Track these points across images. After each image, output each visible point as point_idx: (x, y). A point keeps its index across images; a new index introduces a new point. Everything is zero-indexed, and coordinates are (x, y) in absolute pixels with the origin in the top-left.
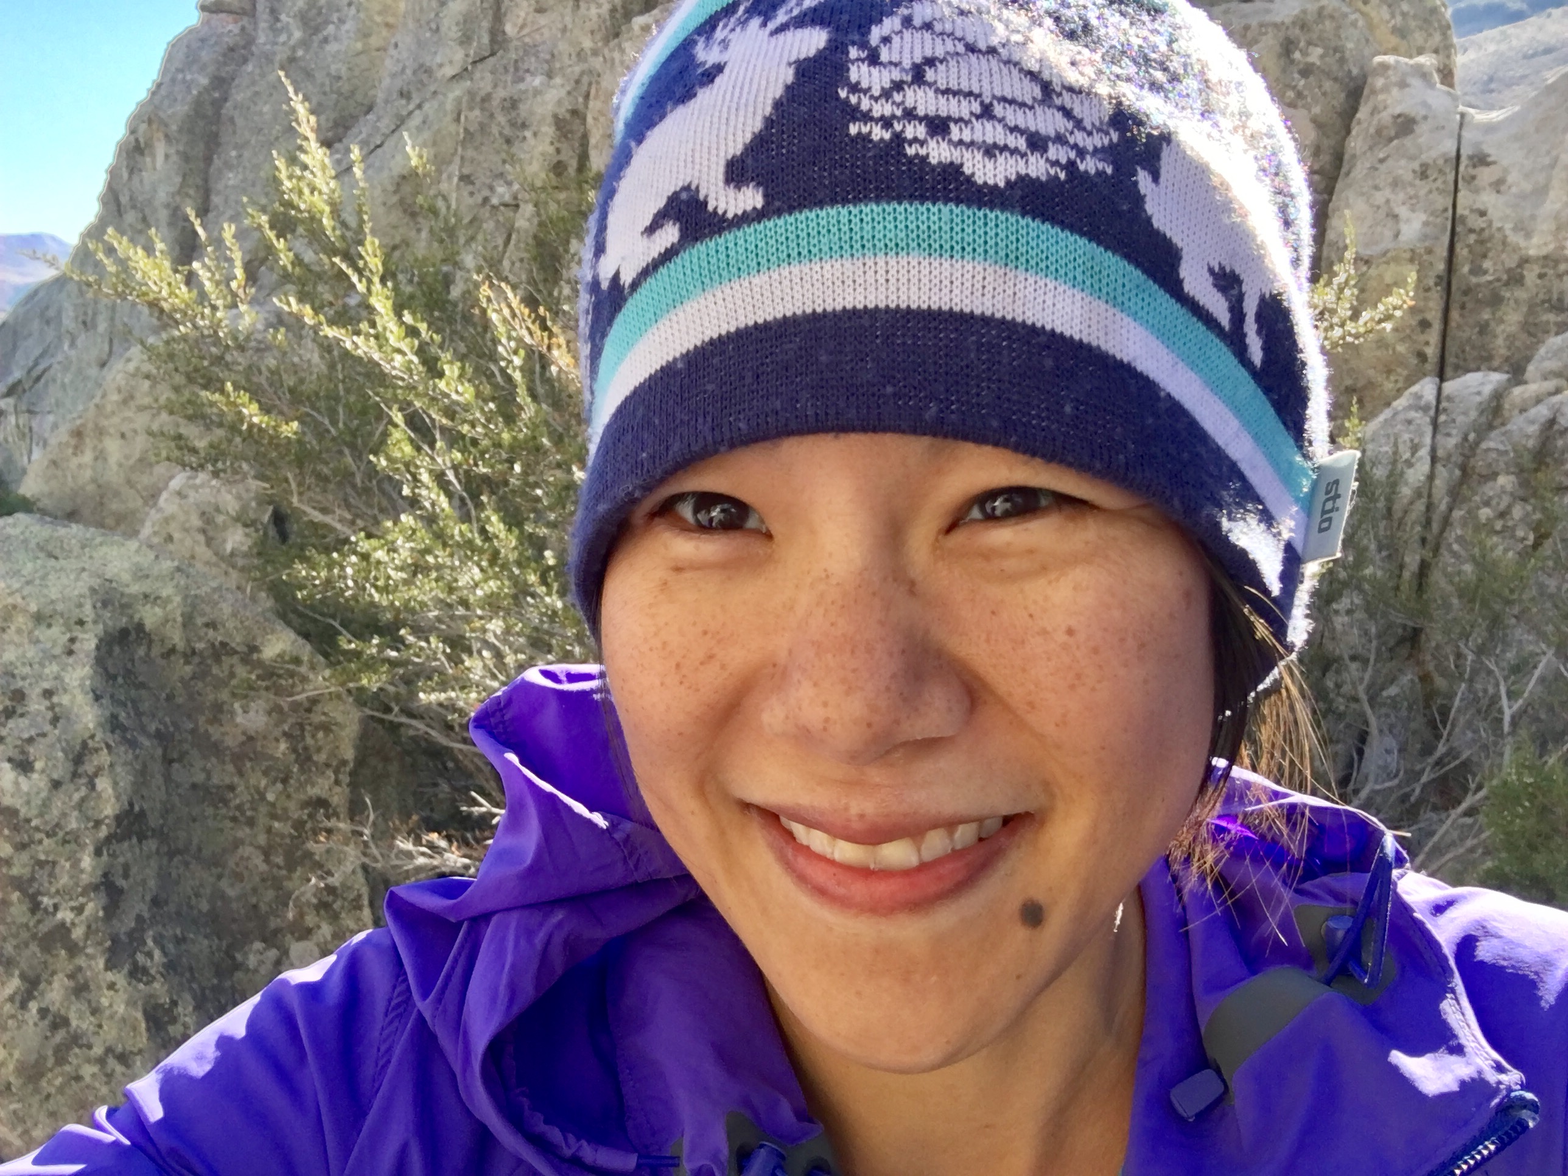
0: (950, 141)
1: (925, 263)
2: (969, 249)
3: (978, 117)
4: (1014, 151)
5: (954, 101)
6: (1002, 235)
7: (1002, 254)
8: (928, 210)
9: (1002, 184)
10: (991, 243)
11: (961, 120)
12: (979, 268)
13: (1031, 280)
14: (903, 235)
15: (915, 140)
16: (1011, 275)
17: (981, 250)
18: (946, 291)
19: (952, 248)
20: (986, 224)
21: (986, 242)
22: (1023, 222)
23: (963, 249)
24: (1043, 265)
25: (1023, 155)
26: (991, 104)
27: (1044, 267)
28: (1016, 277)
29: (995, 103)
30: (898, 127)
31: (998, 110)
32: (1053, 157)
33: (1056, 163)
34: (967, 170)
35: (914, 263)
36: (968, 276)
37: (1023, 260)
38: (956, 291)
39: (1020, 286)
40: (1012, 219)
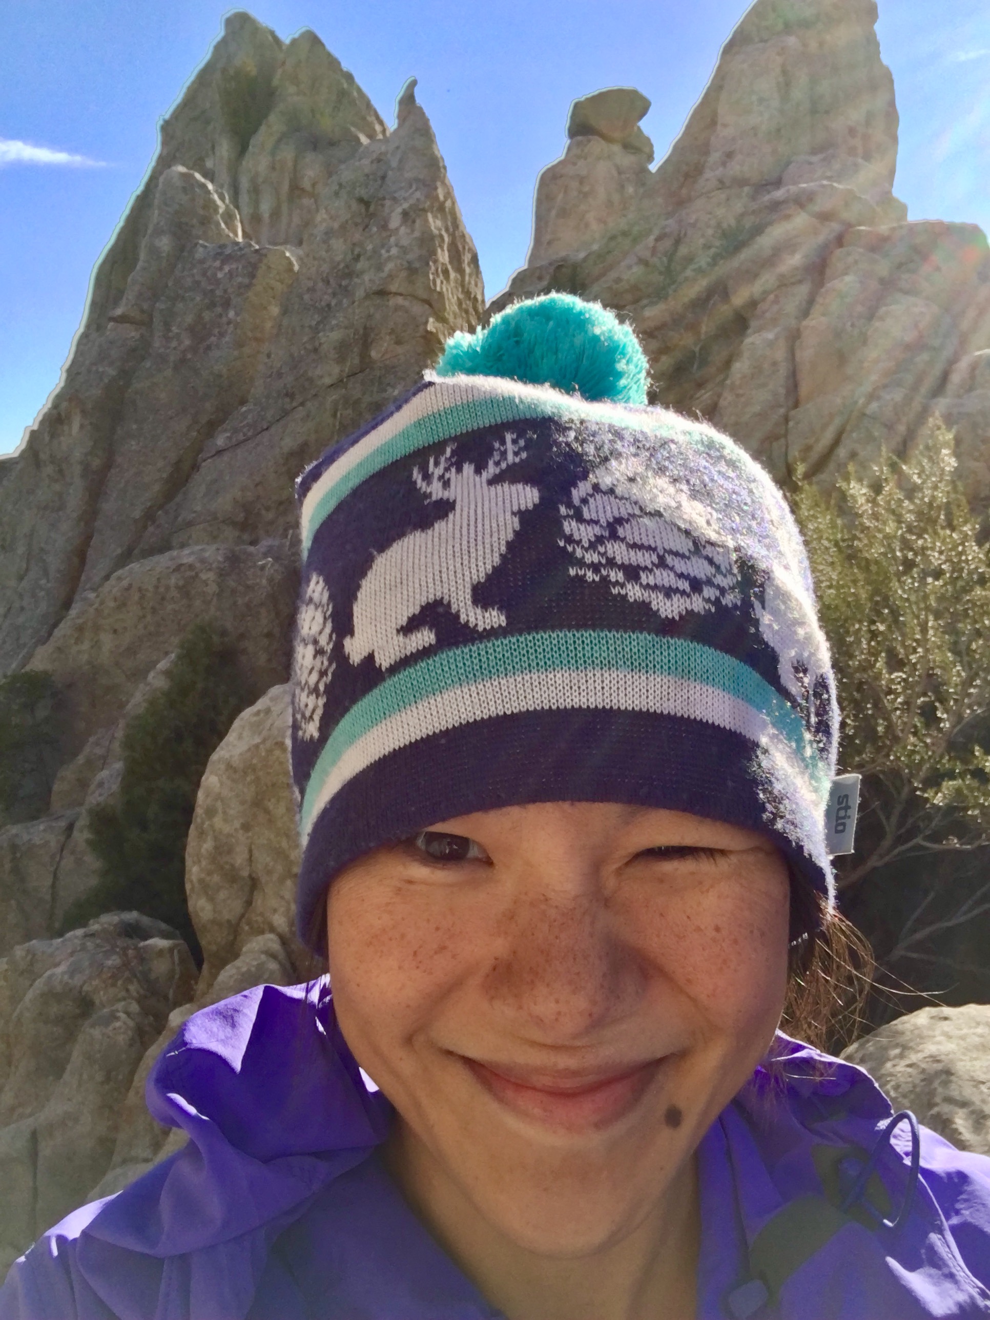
0: (641, 584)
1: (629, 676)
2: (658, 666)
3: (657, 567)
4: (683, 593)
5: (640, 554)
6: (679, 656)
7: (680, 669)
8: (630, 637)
9: (677, 618)
10: (673, 661)
11: (646, 568)
12: (665, 680)
13: (698, 688)
14: (613, 655)
15: (617, 582)
16: (685, 684)
17: (666, 667)
18: (644, 697)
19: (647, 665)
20: (669, 648)
21: (669, 661)
22: (691, 646)
23: (654, 666)
24: (705, 676)
25: (689, 596)
26: (664, 556)
27: (706, 678)
28: (689, 685)
29: (666, 555)
30: (604, 573)
31: (669, 559)
32: (706, 596)
33: (708, 600)
34: (654, 607)
35: (621, 676)
36: (658, 686)
37: (692, 673)
38: (651, 697)
39: (692, 692)
40: (685, 644)
